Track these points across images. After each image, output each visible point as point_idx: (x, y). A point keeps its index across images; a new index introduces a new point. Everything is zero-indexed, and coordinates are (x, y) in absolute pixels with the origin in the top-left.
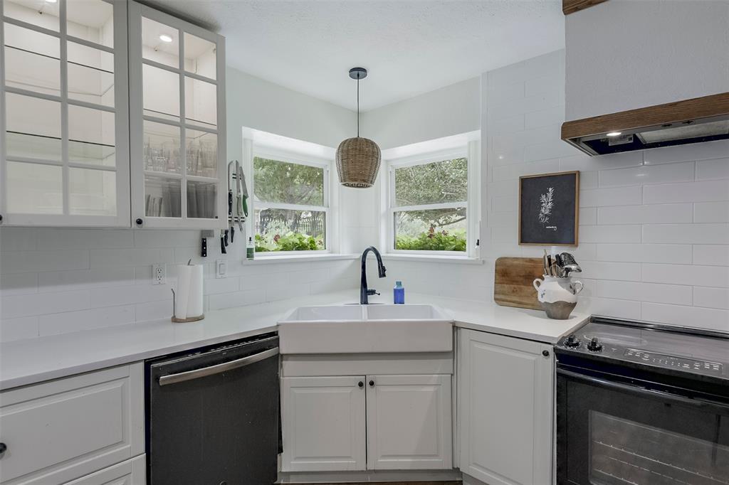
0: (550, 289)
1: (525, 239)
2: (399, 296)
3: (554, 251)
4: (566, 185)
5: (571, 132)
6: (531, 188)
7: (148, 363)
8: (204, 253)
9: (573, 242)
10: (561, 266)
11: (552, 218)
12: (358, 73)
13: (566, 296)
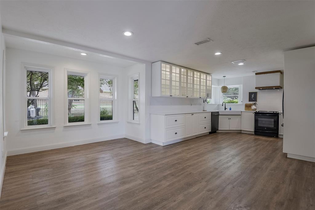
0: (253, 107)
1: (249, 101)
2: (230, 109)
3: (254, 102)
4: (255, 94)
5: (256, 88)
6: (250, 94)
7: (212, 112)
8: (204, 102)
9: (256, 101)
10: (255, 104)
11: (254, 98)
12: (224, 77)
13: (256, 108)
